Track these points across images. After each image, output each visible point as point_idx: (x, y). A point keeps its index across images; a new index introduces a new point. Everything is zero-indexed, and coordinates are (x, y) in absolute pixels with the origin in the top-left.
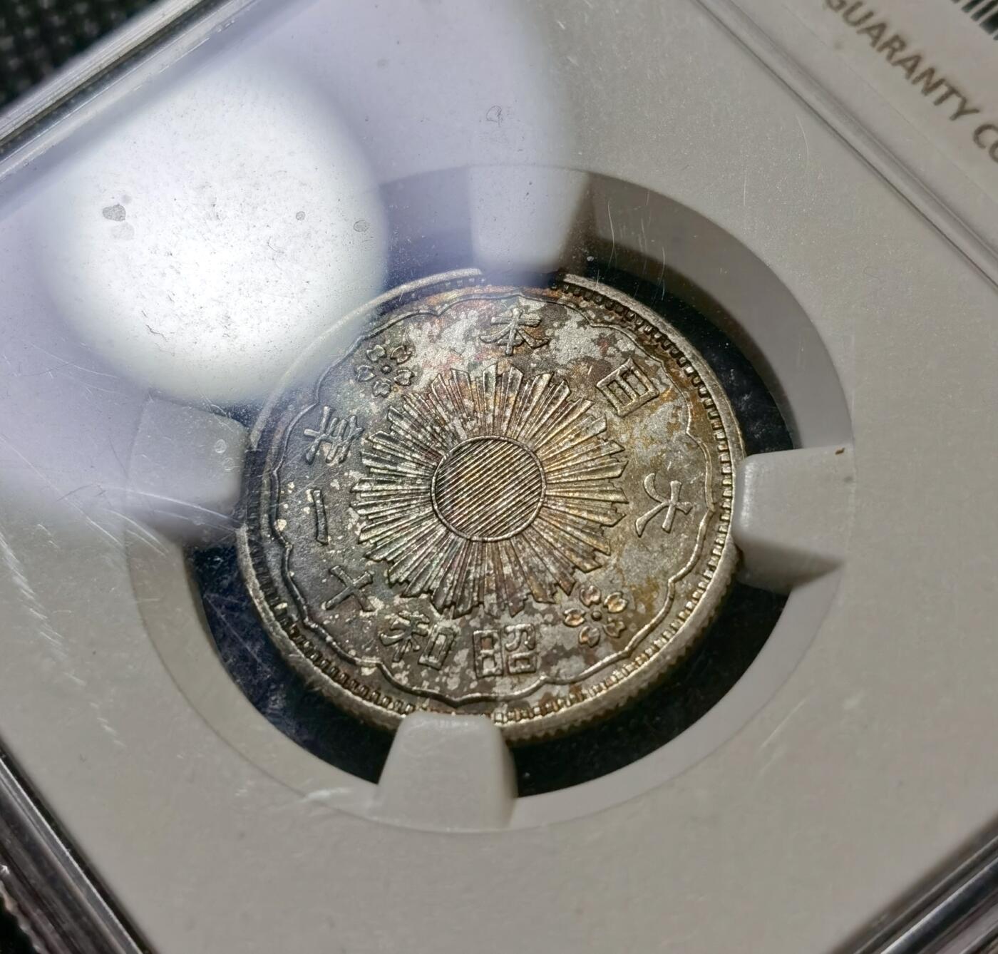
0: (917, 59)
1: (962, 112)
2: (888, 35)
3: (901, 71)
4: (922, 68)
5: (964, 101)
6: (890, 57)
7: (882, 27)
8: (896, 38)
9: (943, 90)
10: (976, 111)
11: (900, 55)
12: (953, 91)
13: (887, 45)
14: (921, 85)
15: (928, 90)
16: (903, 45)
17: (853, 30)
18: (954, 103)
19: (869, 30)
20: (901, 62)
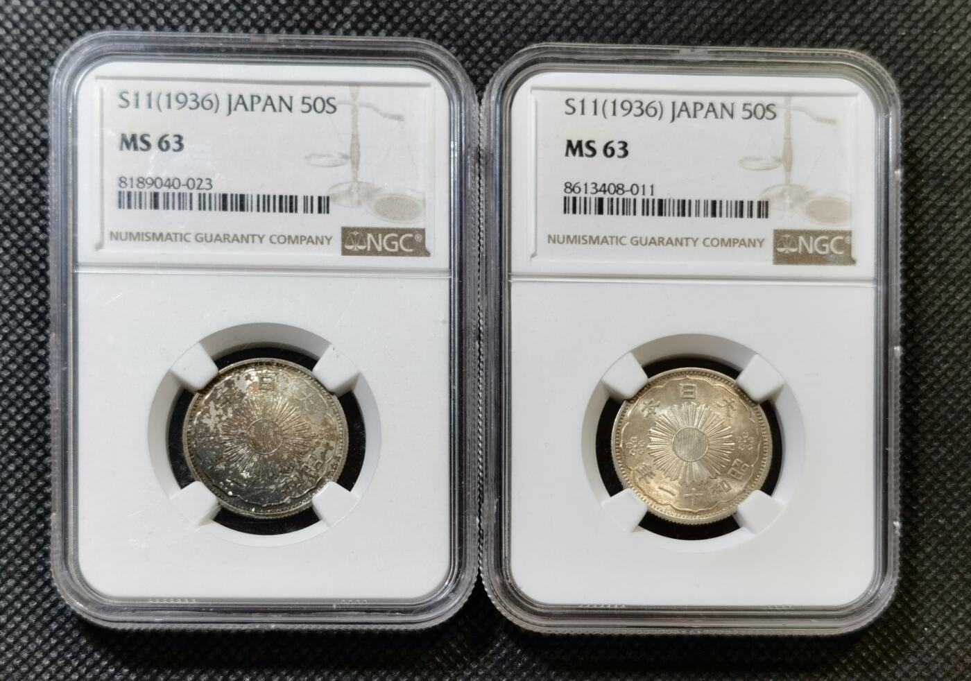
0: (235, 236)
1: (261, 239)
2: (222, 237)
3: (235, 242)
4: (239, 238)
5: (259, 236)
6: (229, 241)
7: (218, 235)
8: (225, 235)
9: (250, 238)
10: (264, 236)
11: (231, 239)
12: (253, 236)
13: (225, 239)
14: (244, 241)
15: (247, 241)
16: (228, 235)
17: (212, 243)
18: (256, 239)
19: (216, 239)
20: (233, 240)
